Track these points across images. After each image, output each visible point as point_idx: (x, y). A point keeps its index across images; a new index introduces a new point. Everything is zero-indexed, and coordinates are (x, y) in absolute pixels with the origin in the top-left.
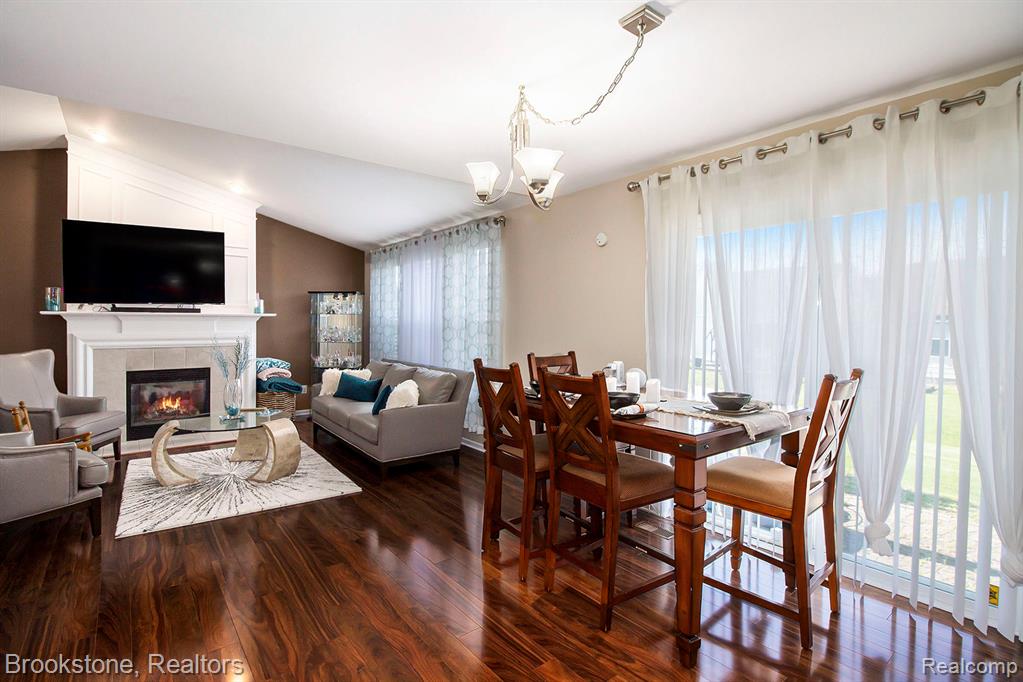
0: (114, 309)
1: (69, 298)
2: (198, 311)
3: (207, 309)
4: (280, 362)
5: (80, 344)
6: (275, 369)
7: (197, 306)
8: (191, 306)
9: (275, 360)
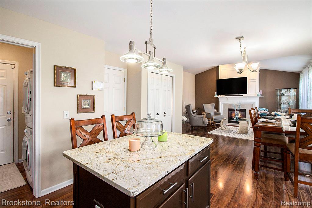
0: (226, 96)
1: (218, 94)
2: (243, 96)
3: (244, 95)
4: (265, 109)
5: (220, 102)
6: (263, 111)
7: (243, 95)
8: (241, 95)
9: (263, 108)
